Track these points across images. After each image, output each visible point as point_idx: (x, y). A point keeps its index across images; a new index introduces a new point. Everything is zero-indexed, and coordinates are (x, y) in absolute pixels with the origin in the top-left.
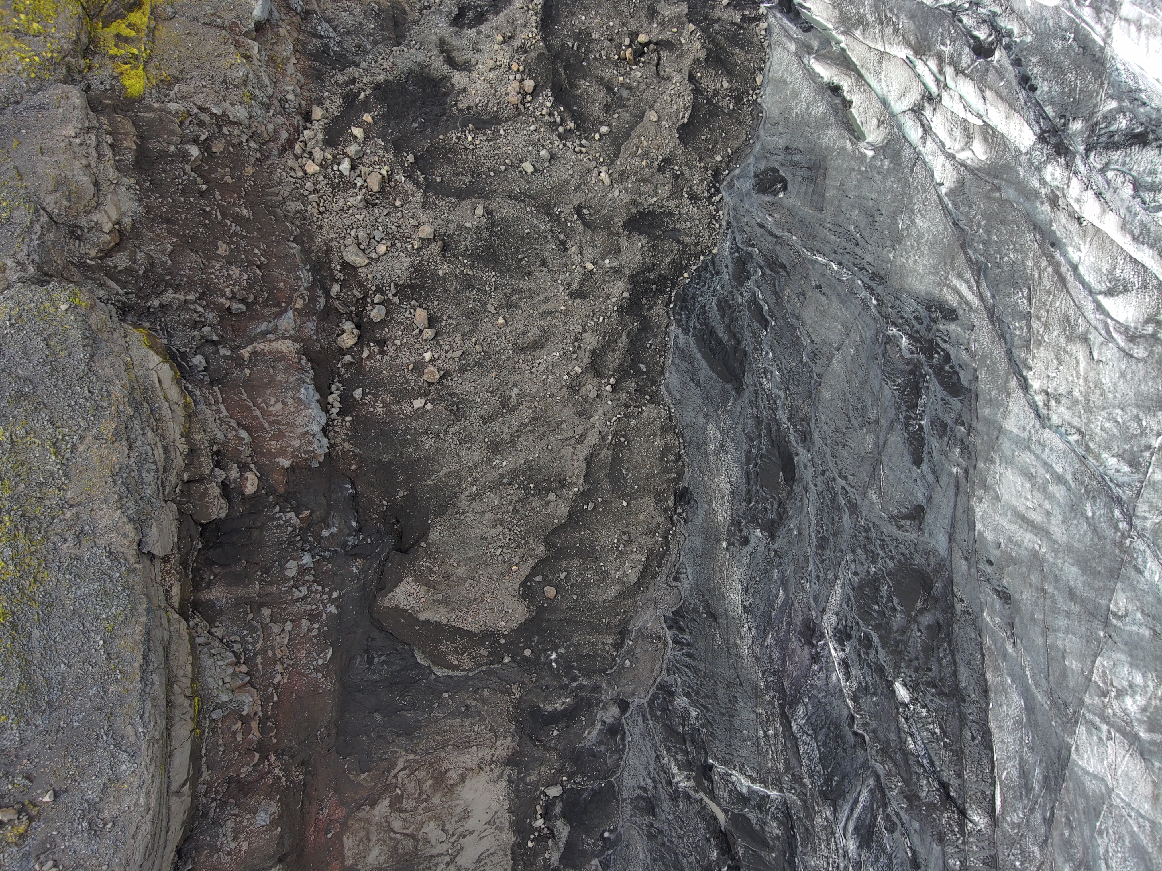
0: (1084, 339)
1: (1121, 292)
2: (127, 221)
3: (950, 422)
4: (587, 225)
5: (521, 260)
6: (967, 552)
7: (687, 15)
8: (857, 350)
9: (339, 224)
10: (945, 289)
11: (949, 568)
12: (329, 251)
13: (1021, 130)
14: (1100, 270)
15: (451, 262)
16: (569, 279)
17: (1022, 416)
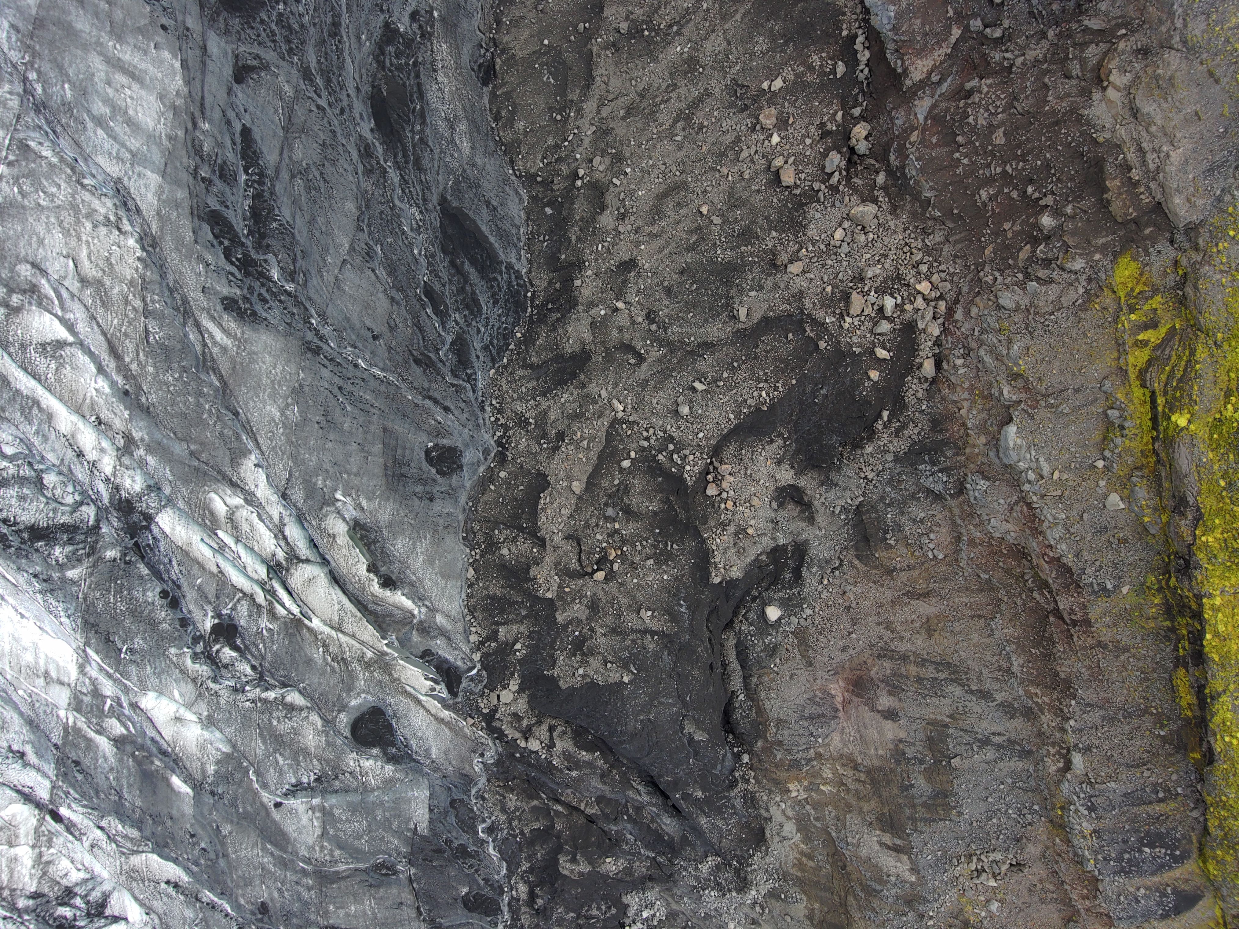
0: (84, 281)
1: (49, 344)
2: (1097, 95)
3: (217, 181)
4: (629, 348)
5: (692, 284)
6: (187, 36)
7: (556, 611)
8: (324, 261)
9: (886, 240)
10: (239, 335)
11: (205, 19)
12: (894, 210)
13: (174, 530)
14: (72, 368)
15: (765, 252)
16: (640, 281)
17: (143, 190)
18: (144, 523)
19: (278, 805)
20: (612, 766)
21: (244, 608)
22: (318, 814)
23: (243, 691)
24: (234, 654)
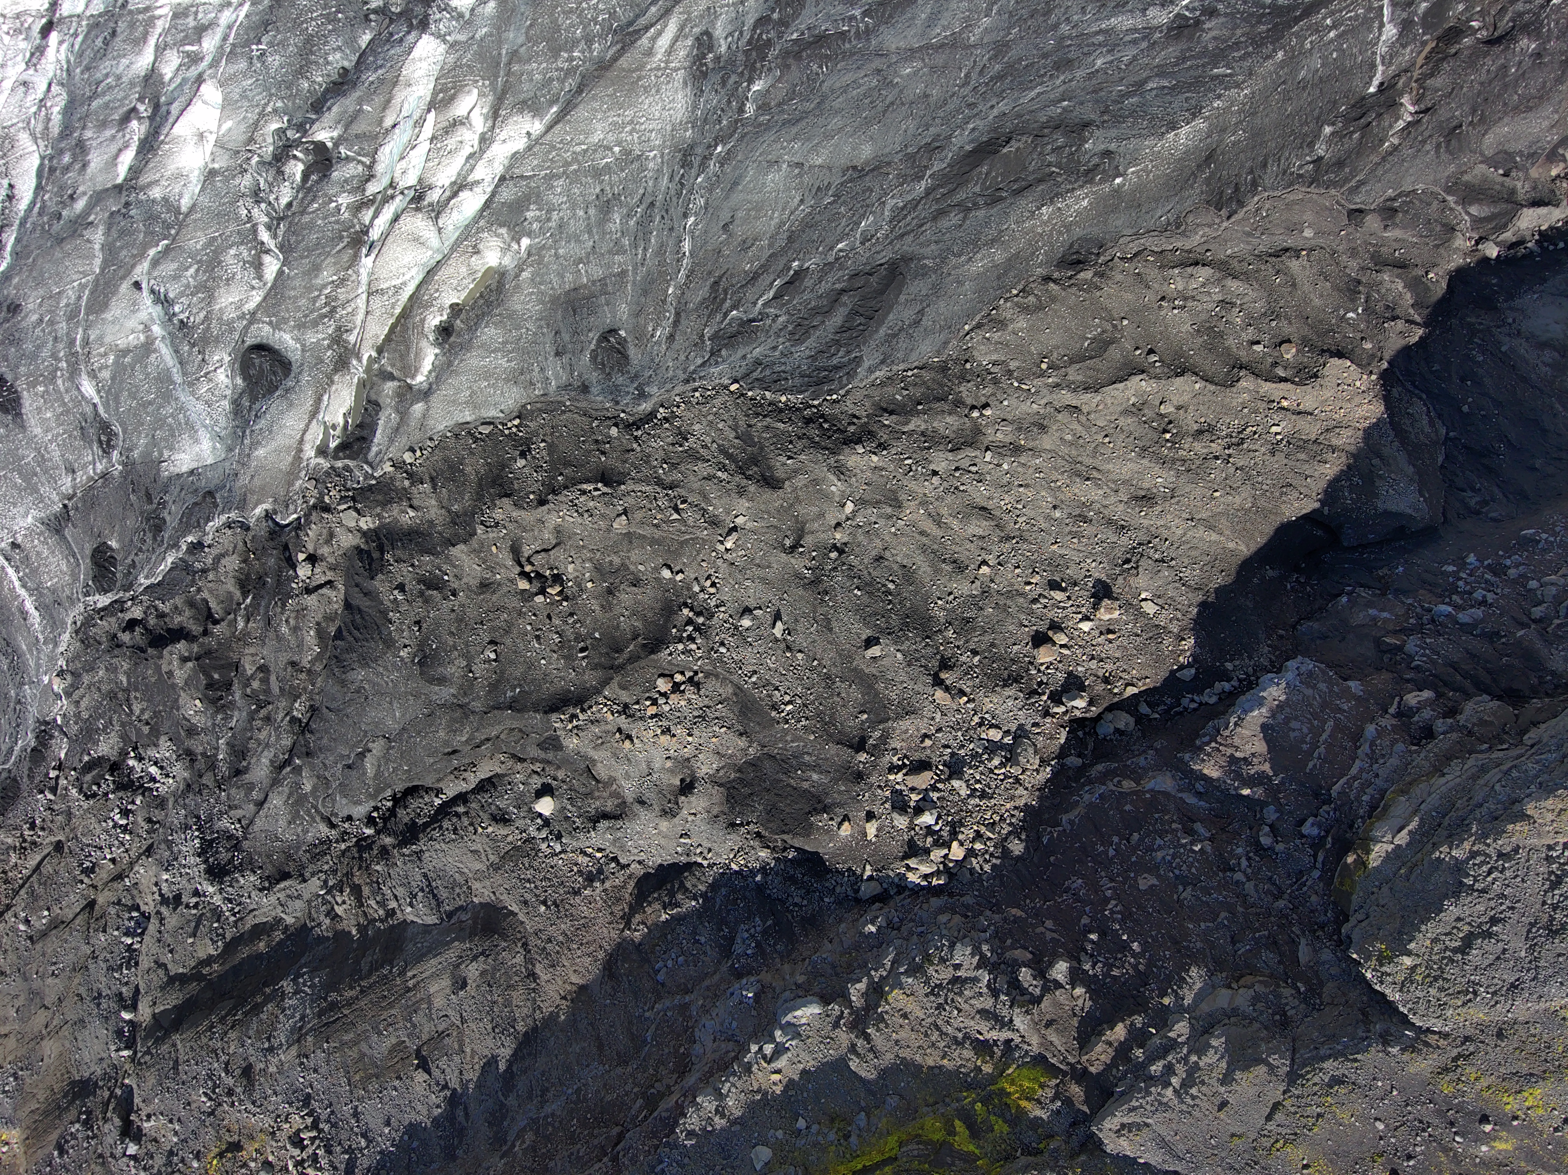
4: (801, 533)
7: (466, 543)
8: (794, 139)
9: (1000, 790)
10: (673, 65)
12: (1038, 788)
13: (419, 60)
15: (955, 654)
16: (883, 521)
18: (415, 22)
19: (137, 285)
20: (309, 672)
21: (352, 170)
22: (142, 338)
23: (258, 202)
24: (298, 177)
